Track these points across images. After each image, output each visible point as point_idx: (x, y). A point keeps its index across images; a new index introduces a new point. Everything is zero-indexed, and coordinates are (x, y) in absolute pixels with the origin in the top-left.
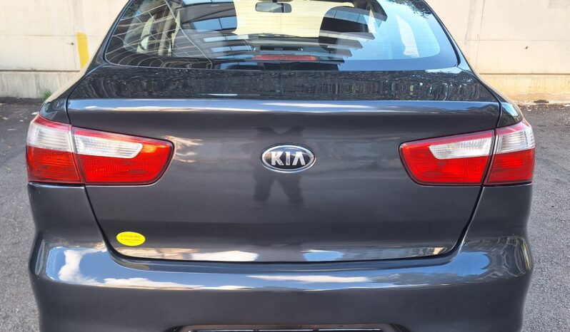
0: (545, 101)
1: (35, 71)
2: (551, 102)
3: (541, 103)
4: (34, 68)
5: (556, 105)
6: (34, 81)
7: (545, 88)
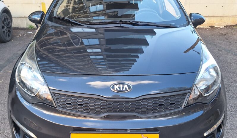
0: (213, 26)
1: (26, 17)
2: (215, 26)
3: (212, 27)
4: (25, 16)
5: (217, 27)
6: (25, 21)
7: (213, 21)
